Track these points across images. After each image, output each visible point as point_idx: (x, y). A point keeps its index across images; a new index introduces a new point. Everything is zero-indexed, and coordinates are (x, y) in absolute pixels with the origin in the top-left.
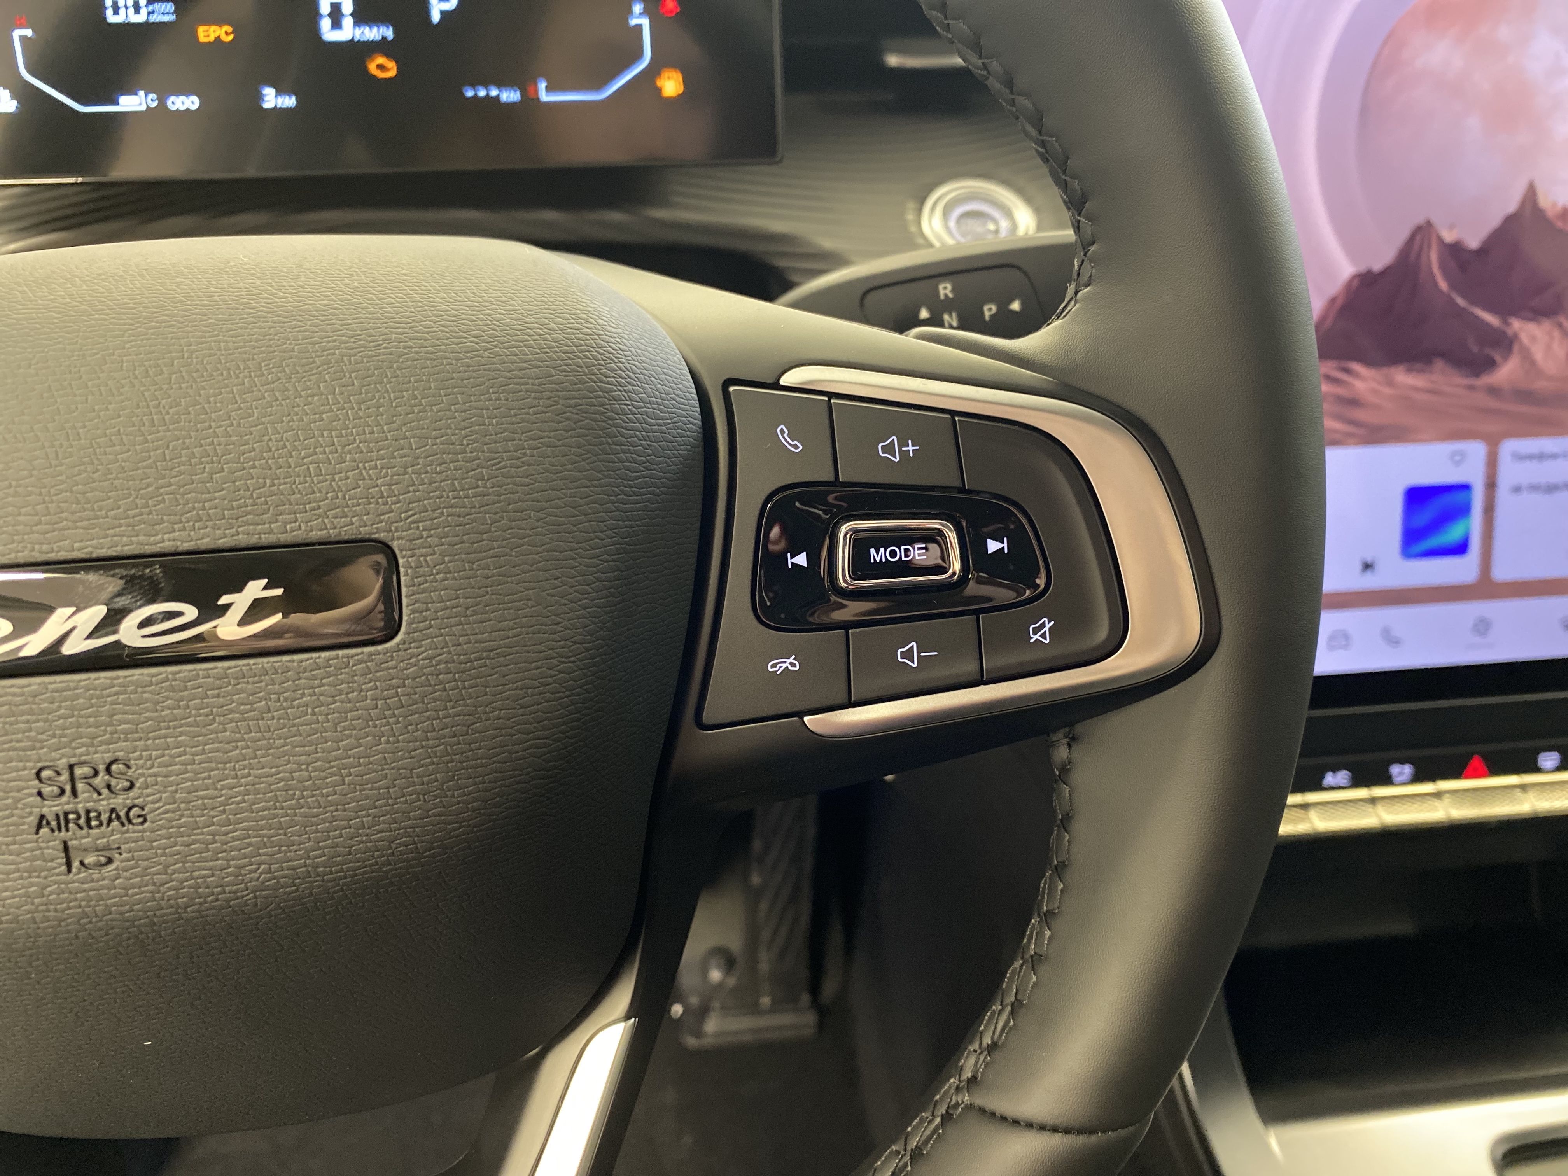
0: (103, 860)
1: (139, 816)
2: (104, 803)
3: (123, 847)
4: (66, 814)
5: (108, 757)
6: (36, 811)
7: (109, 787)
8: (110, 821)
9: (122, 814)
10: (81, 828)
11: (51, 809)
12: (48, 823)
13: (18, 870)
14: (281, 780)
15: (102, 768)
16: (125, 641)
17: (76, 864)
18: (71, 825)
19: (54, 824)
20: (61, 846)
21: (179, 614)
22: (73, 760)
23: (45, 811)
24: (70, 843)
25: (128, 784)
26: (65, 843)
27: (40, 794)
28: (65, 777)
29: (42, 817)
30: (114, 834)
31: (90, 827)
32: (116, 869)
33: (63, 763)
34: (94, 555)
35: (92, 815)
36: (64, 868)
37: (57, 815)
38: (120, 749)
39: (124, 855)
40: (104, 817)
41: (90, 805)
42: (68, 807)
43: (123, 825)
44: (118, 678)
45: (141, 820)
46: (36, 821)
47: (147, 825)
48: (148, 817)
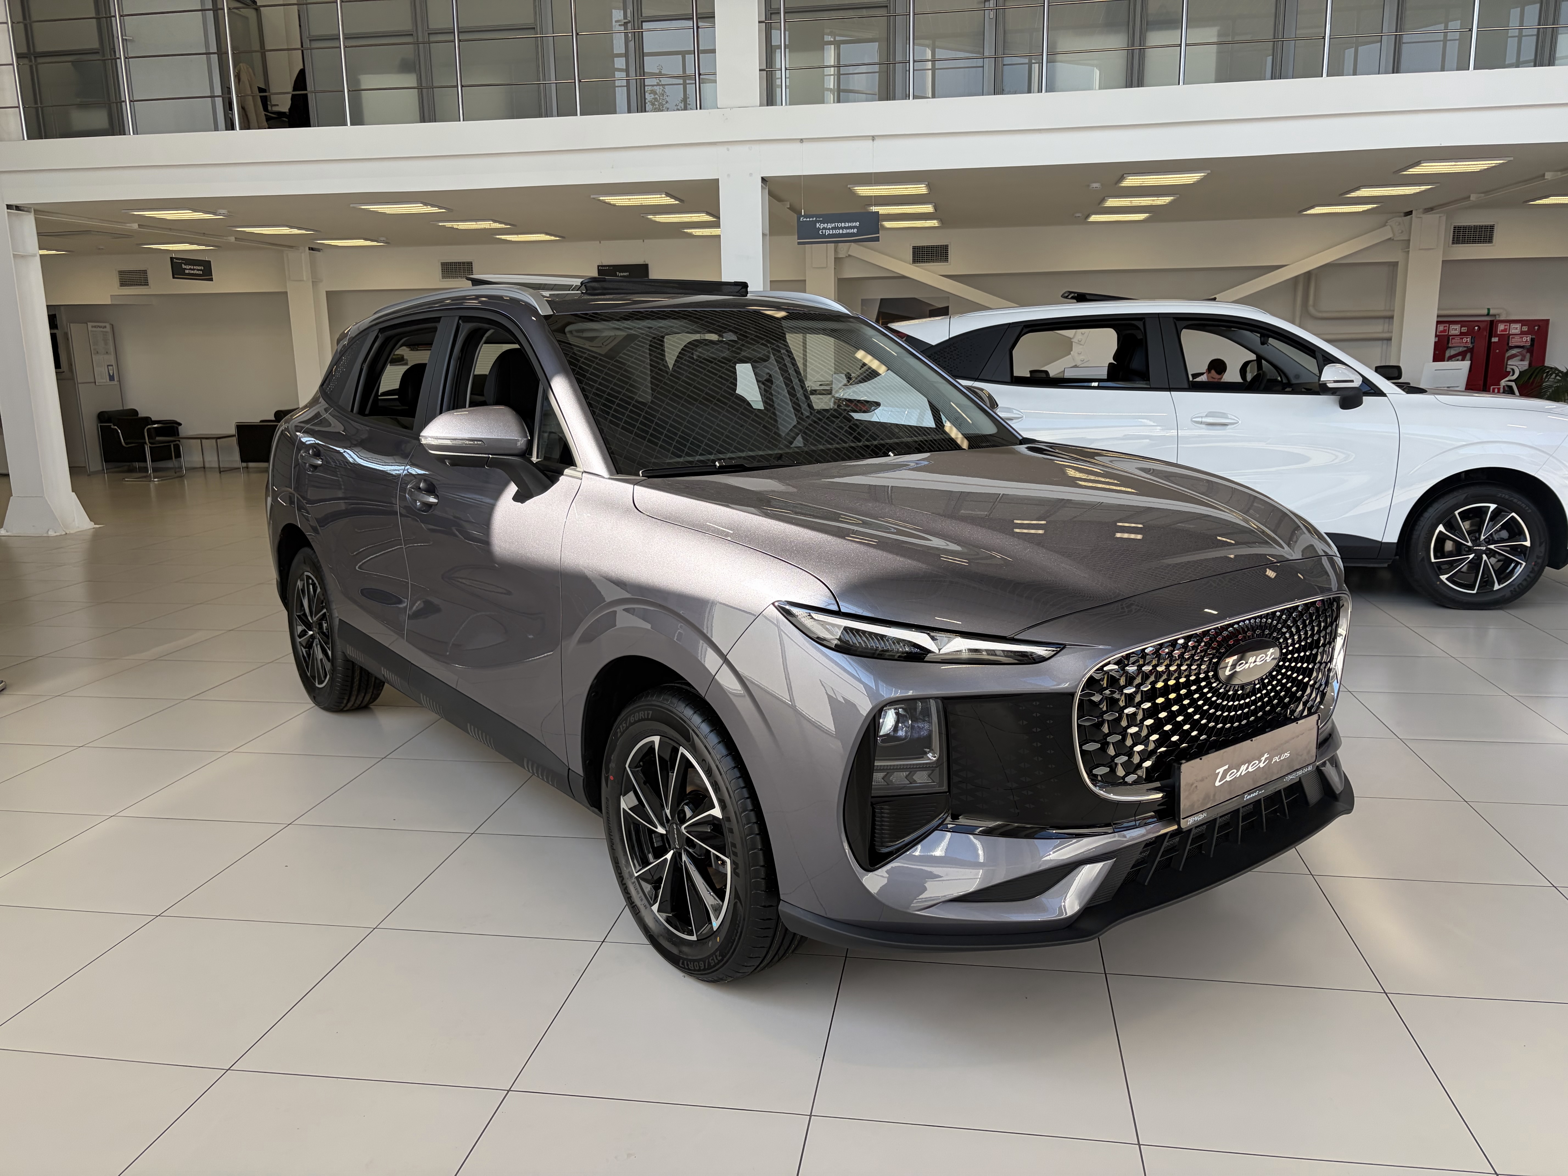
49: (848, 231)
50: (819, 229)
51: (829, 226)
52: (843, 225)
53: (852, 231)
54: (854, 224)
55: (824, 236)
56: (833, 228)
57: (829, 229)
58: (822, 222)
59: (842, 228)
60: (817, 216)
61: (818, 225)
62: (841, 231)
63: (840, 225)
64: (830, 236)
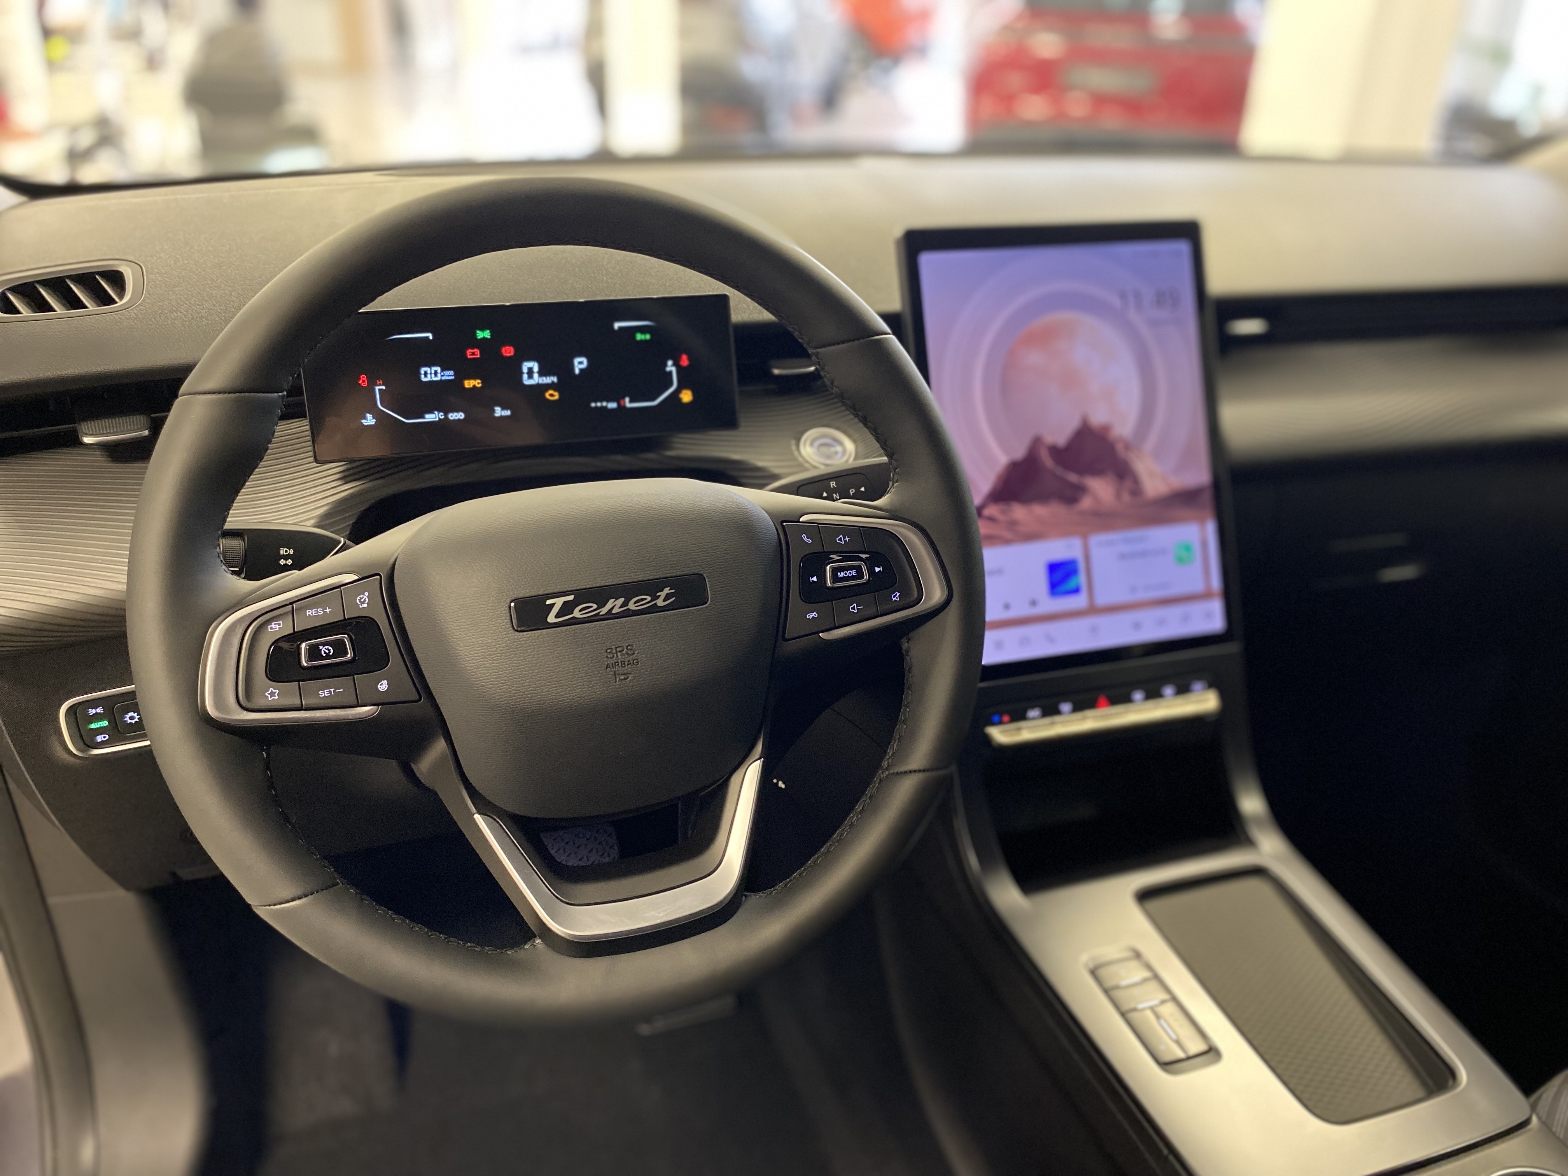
0: (626, 677)
1: (637, 662)
2: (626, 659)
3: (632, 673)
4: (615, 663)
5: (627, 645)
6: (606, 663)
7: (627, 653)
8: (628, 665)
9: (632, 662)
10: (619, 667)
11: (610, 662)
12: (609, 667)
13: (601, 682)
14: (678, 648)
15: (625, 648)
16: (631, 608)
17: (618, 679)
18: (617, 667)
19: (611, 666)
20: (614, 674)
21: (646, 599)
22: (617, 646)
23: (609, 662)
24: (616, 672)
25: (633, 652)
26: (615, 672)
27: (607, 657)
28: (614, 651)
29: (608, 664)
30: (628, 668)
31: (622, 667)
32: (630, 680)
33: (613, 647)
34: (619, 583)
35: (623, 663)
36: (614, 681)
37: (612, 663)
38: (629, 642)
39: (633, 675)
40: (626, 663)
41: (622, 660)
42: (616, 661)
43: (632, 665)
44: (629, 619)
45: (637, 664)
46: (606, 666)
47: (639, 665)
48: (639, 663)
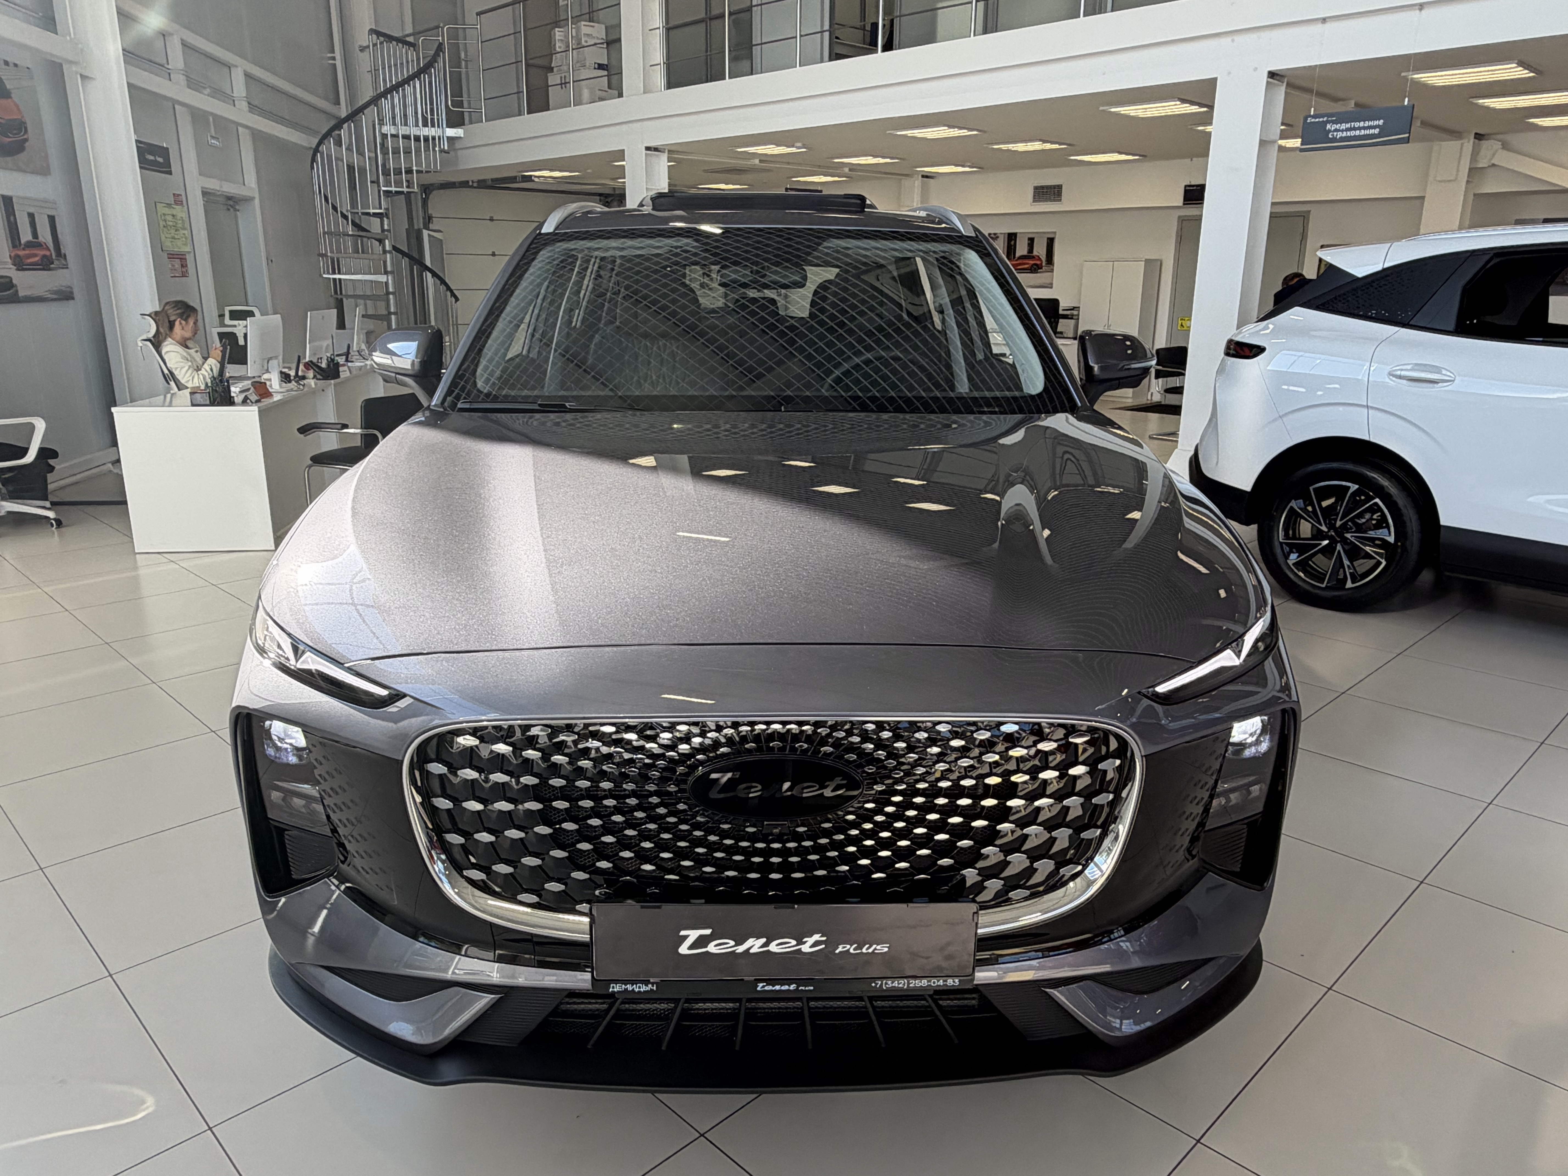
49: (1367, 132)
50: (1330, 131)
51: (1344, 126)
52: (1362, 124)
53: (1372, 131)
54: (1376, 123)
55: (1334, 140)
56: (1347, 130)
57: (1342, 131)
58: (1334, 122)
59: (1360, 129)
60: (1328, 115)
61: (1328, 126)
62: (1357, 133)
63: (1357, 125)
64: (1342, 139)
